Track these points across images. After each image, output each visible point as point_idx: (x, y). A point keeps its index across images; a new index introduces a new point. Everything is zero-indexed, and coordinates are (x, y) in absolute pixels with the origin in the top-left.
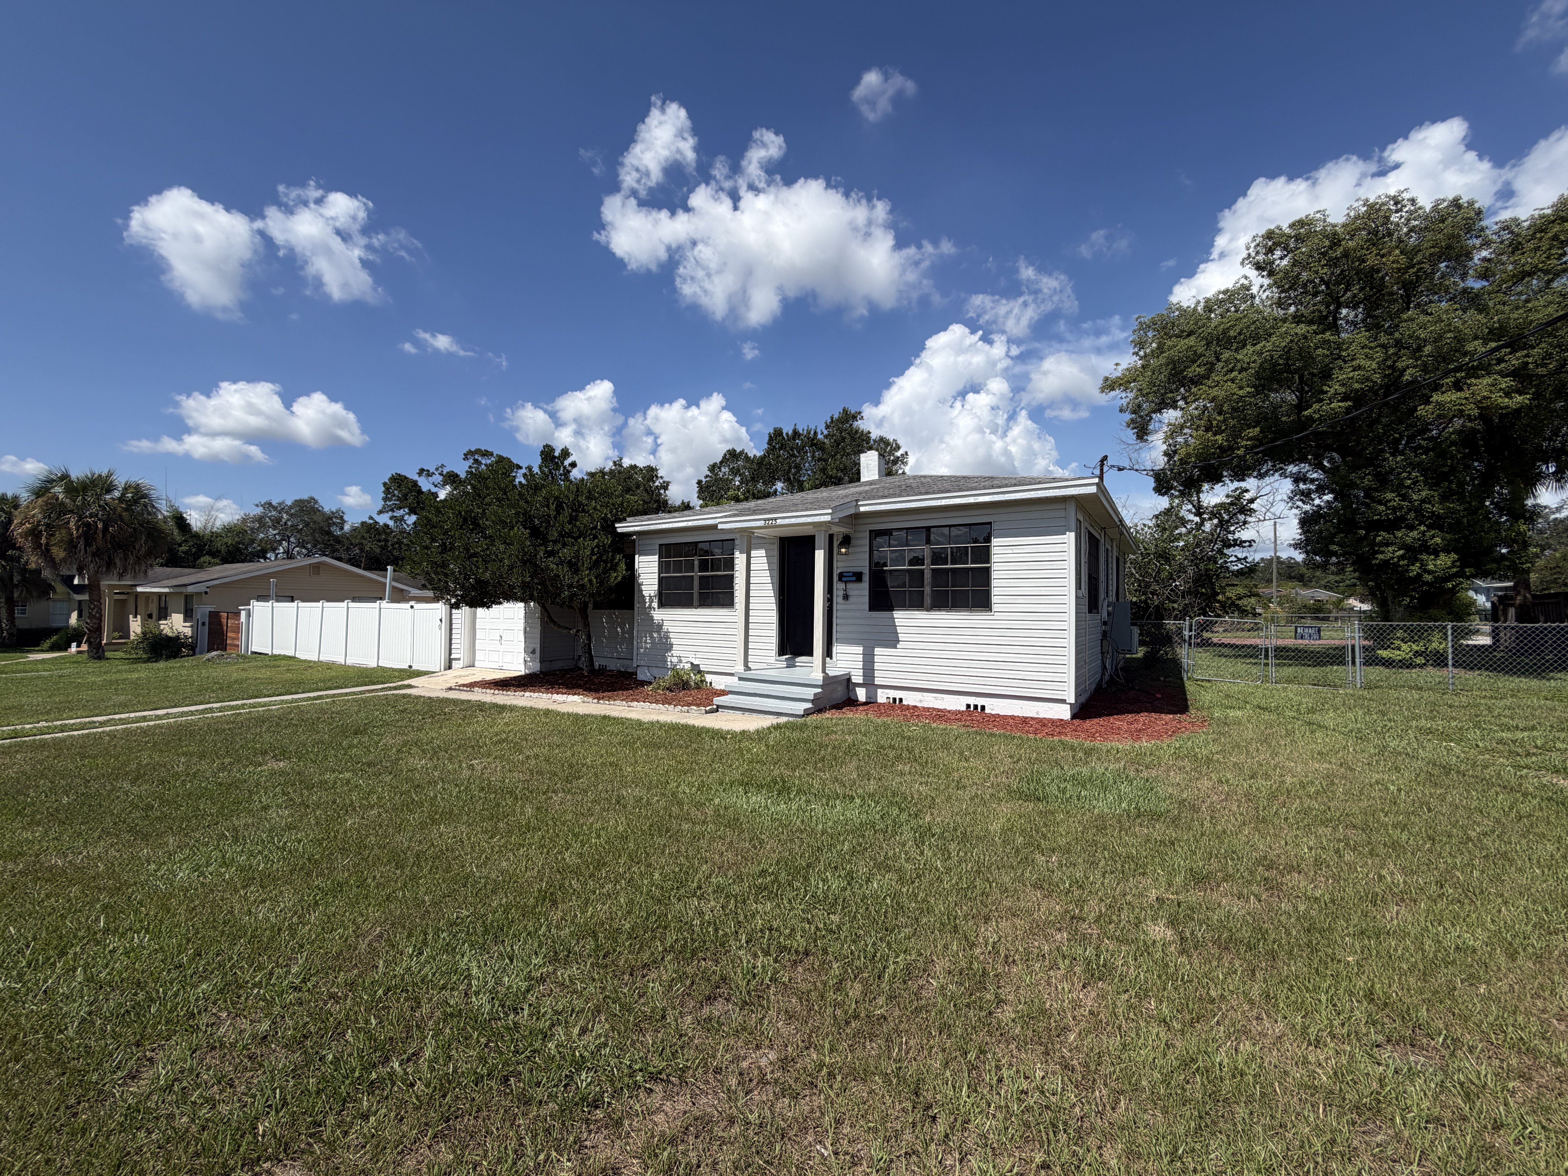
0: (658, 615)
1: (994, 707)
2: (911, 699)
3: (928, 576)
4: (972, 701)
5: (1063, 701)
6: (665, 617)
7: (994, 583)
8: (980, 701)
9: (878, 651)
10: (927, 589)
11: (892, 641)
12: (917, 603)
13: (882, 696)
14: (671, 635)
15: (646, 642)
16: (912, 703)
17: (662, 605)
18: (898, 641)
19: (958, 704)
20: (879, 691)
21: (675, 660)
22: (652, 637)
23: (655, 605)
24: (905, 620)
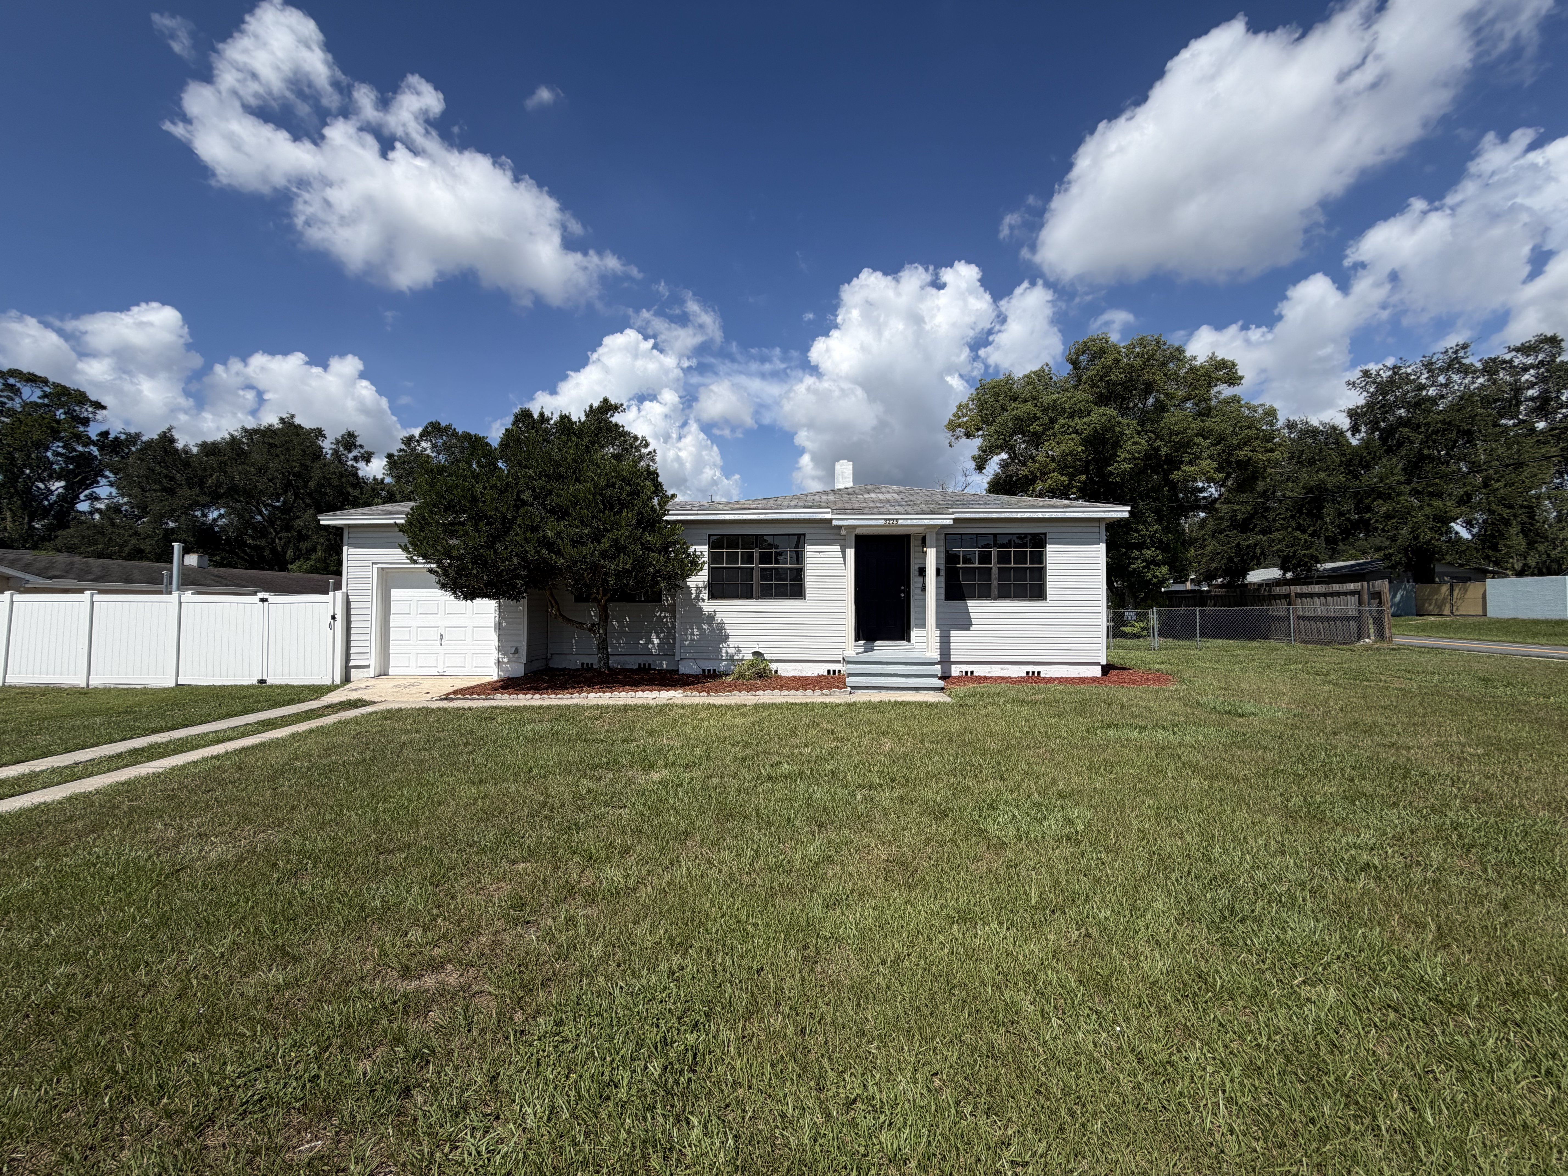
0: (708, 606)
1: (1047, 672)
2: (980, 671)
3: (995, 572)
4: (1030, 668)
5: (1098, 664)
6: (717, 609)
7: (1048, 579)
8: (1036, 669)
9: (953, 633)
10: (995, 583)
11: (966, 624)
12: (985, 594)
13: (955, 671)
14: (726, 626)
15: (692, 634)
16: (982, 674)
17: (712, 596)
18: (971, 625)
19: (1019, 672)
20: (953, 667)
21: (731, 651)
22: (700, 629)
23: (705, 595)
24: (975, 606)
